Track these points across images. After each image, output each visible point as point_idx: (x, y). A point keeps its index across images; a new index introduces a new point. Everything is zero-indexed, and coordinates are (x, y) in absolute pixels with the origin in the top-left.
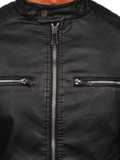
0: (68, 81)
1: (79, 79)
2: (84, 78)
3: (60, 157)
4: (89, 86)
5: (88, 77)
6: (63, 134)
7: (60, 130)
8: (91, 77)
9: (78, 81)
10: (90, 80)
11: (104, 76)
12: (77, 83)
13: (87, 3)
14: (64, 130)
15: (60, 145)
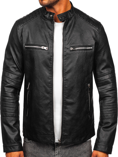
0: (68, 49)
1: (72, 47)
2: (74, 46)
3: (65, 85)
4: (76, 51)
5: (75, 46)
6: (66, 74)
7: (64, 73)
8: (77, 46)
9: (72, 49)
10: (76, 48)
11: (82, 45)
12: (71, 50)
13: (73, 10)
14: (66, 73)
15: (65, 80)
